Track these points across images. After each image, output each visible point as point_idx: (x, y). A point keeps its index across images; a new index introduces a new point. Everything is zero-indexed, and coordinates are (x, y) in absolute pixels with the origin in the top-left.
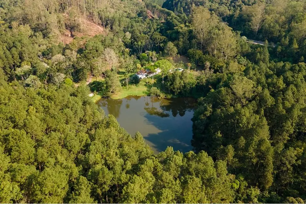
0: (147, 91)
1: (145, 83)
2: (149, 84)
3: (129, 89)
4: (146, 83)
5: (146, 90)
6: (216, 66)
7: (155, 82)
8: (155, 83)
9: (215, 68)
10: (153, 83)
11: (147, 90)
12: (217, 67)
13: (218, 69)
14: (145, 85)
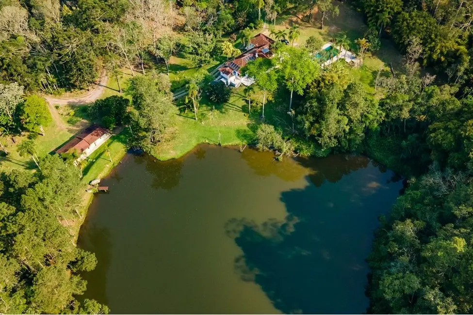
0: (247, 129)
1: (244, 103)
2: (254, 104)
3: (200, 120)
4: (247, 101)
5: (246, 123)
6: (439, 51)
7: (270, 99)
8: (269, 102)
9: (435, 56)
10: (264, 102)
11: (248, 125)
12: (442, 53)
13: (443, 59)
14: (244, 109)
